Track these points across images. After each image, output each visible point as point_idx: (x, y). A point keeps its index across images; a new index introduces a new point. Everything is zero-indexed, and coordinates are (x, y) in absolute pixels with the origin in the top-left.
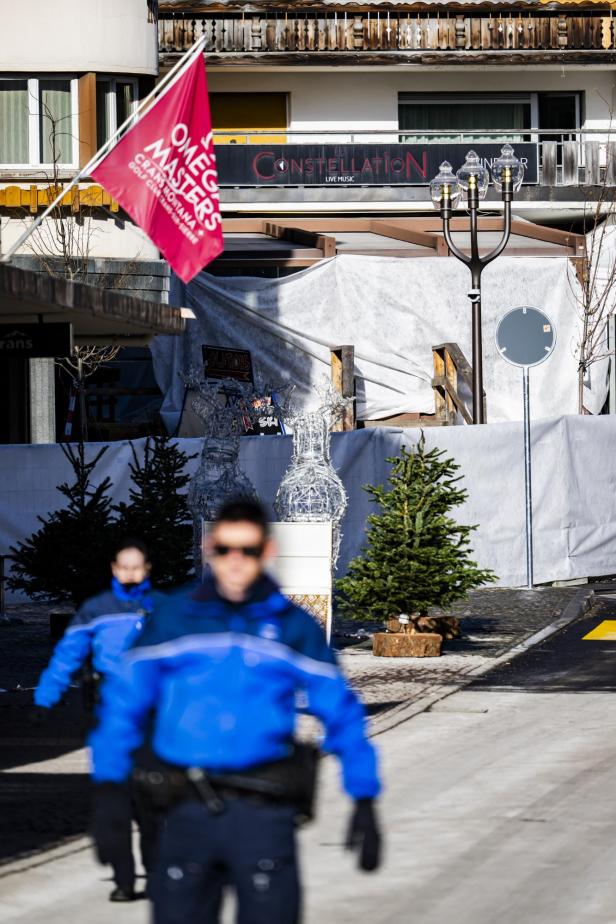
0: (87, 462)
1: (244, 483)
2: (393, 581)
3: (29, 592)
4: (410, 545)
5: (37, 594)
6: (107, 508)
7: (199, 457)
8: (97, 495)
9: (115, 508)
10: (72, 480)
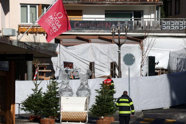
0: (38, 84)
1: (70, 89)
2: (101, 109)
3: (25, 111)
4: (104, 102)
5: (27, 111)
6: (42, 93)
7: (61, 83)
8: (40, 91)
9: (43, 93)
10: (34, 88)
